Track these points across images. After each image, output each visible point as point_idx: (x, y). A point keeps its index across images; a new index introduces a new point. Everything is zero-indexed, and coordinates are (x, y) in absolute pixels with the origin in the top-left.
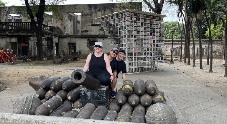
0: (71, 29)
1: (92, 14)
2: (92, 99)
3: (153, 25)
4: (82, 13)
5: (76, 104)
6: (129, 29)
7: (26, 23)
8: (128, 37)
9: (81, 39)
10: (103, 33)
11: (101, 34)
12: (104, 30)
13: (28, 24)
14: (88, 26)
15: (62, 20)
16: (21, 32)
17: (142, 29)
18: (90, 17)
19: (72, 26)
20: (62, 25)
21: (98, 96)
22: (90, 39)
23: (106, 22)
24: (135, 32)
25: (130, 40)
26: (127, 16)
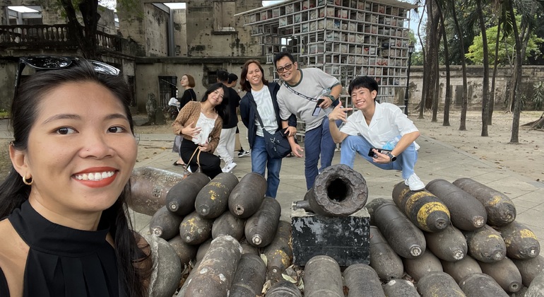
0: (162, 43)
1: (212, 6)
2: (328, 243)
3: (385, 31)
4: (189, 3)
5: (276, 257)
6: (329, 40)
7: (57, 26)
8: (329, 60)
9: (188, 67)
10: (240, 54)
11: (235, 55)
12: (242, 45)
13: (60, 29)
14: (204, 36)
15: (140, 20)
16: (45, 50)
17: (360, 40)
18: (208, 13)
19: (164, 35)
20: (141, 32)
21: (347, 234)
22: (209, 66)
23: (264, 22)
24: (345, 46)
25: (333, 67)
26: (328, 7)
